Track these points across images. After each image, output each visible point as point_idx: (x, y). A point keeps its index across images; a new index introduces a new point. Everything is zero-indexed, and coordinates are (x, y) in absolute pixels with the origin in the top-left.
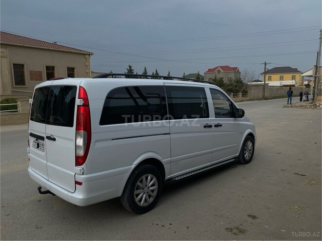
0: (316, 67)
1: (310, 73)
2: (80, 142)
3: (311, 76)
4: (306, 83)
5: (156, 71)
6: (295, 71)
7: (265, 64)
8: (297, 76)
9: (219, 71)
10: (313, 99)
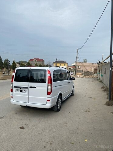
0: (76, 62)
1: (74, 64)
2: (50, 87)
3: (74, 65)
4: (69, 67)
5: (7, 59)
6: (65, 62)
7: (56, 59)
8: (66, 65)
9: (35, 61)
10: (75, 73)
